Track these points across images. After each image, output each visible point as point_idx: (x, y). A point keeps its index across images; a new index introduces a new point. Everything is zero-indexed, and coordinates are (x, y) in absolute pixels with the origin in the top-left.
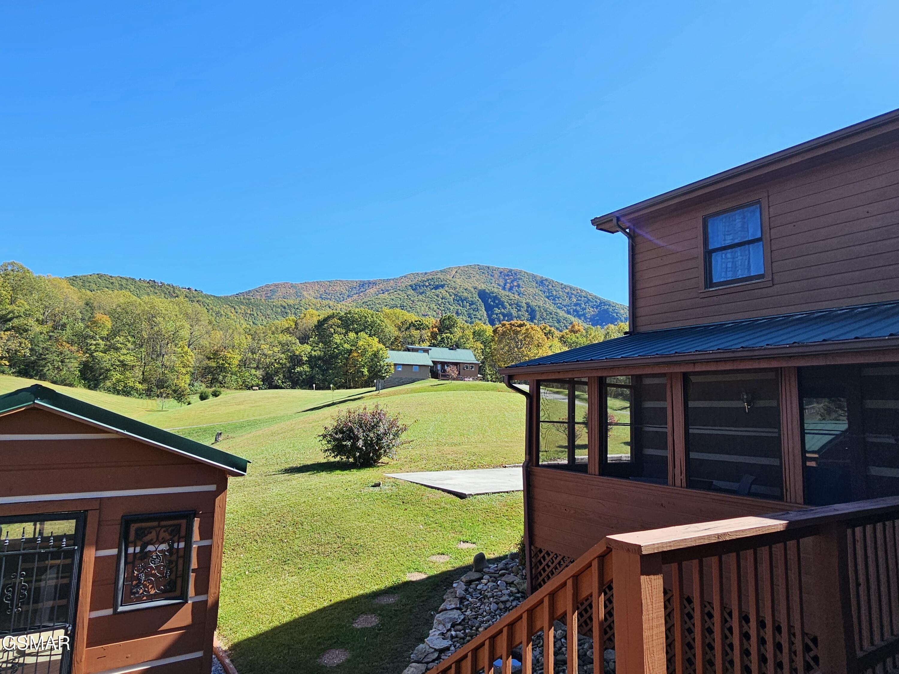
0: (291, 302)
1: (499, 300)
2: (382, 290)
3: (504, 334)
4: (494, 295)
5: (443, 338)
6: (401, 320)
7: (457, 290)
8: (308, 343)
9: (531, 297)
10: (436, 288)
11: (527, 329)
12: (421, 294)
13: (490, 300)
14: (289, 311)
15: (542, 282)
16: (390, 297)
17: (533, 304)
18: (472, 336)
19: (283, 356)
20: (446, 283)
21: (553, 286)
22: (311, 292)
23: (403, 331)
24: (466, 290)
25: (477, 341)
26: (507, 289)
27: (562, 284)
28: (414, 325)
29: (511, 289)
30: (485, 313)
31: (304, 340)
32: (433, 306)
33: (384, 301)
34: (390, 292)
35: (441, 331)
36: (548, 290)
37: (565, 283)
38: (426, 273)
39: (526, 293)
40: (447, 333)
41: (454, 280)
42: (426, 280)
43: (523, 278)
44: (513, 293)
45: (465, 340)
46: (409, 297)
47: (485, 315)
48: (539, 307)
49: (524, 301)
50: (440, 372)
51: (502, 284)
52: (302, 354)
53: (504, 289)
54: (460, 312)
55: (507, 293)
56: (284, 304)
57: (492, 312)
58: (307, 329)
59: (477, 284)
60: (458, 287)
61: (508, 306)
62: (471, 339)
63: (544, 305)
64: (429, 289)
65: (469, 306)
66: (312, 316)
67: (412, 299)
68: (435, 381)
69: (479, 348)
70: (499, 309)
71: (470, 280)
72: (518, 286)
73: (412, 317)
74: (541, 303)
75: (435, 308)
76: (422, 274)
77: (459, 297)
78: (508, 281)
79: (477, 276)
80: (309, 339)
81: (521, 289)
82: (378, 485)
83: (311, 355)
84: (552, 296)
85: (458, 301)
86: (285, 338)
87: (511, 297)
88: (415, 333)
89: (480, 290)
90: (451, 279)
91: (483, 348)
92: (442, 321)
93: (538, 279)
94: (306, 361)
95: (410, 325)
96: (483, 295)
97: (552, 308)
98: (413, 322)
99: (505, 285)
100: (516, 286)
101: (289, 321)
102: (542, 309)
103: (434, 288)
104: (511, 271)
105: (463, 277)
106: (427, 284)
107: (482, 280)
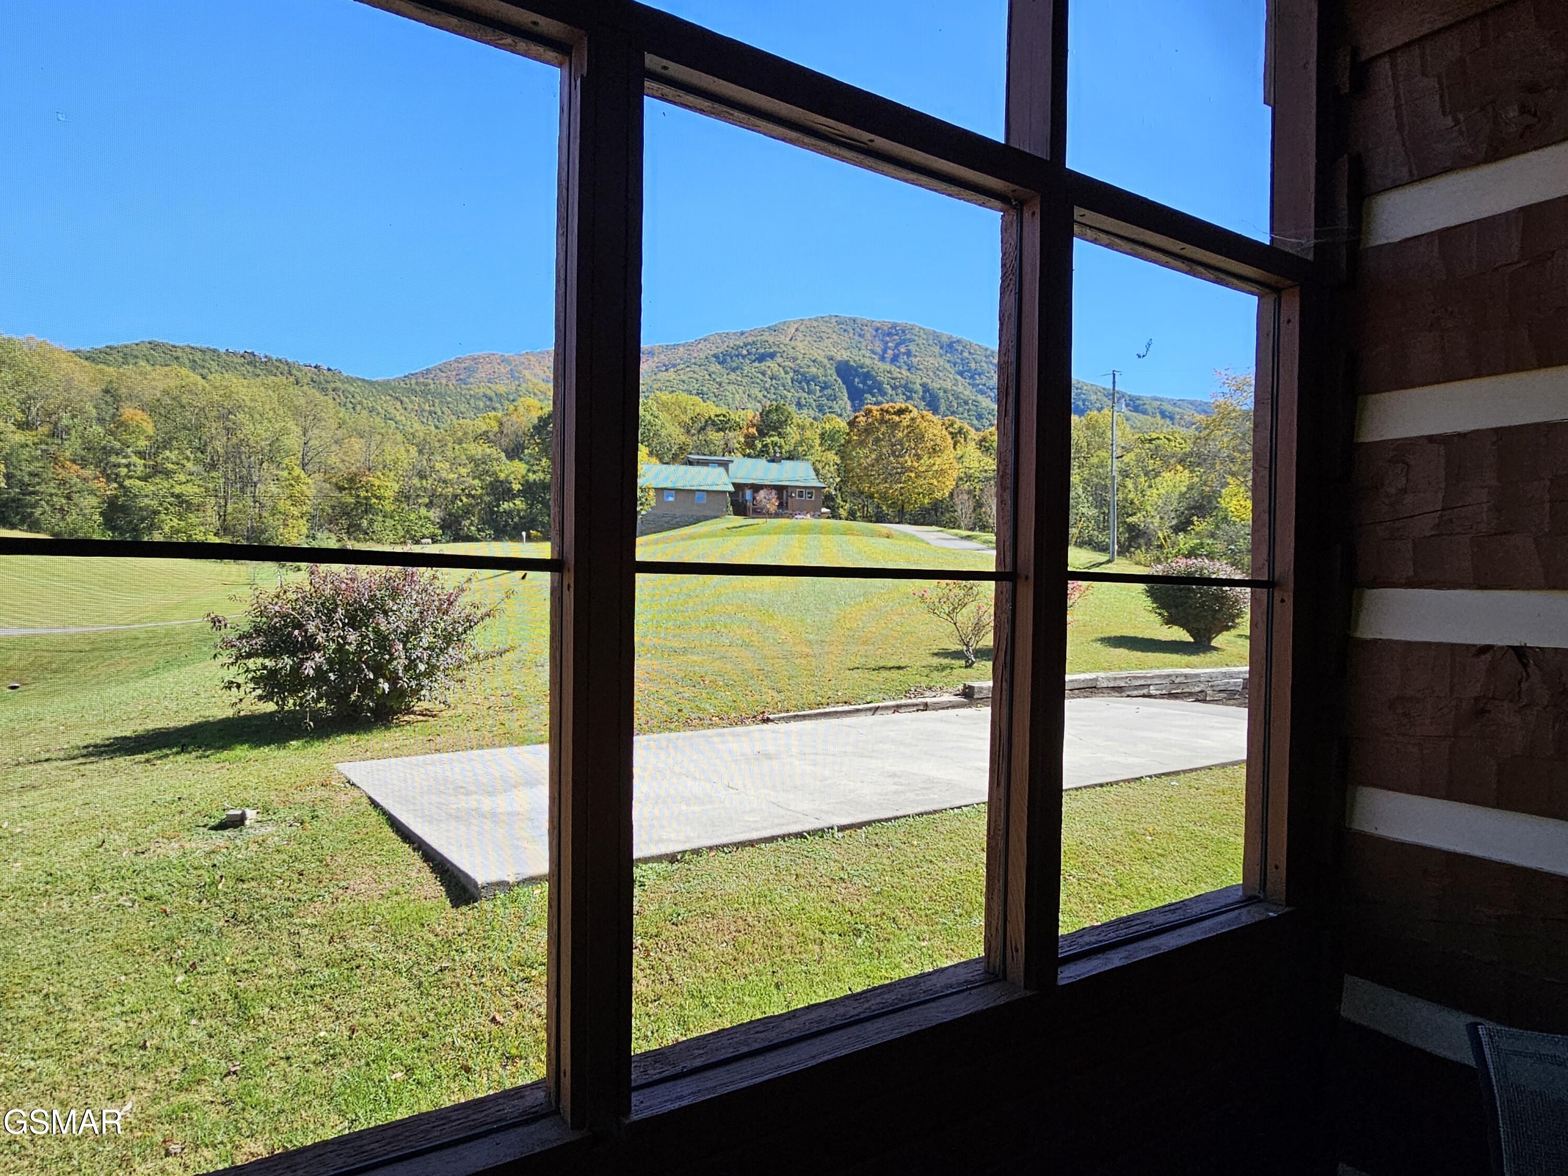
0: (502, 389)
2: (664, 365)
3: (869, 429)
5: (766, 446)
6: (690, 414)
8: (521, 460)
10: (761, 358)
13: (857, 380)
14: (498, 405)
16: (678, 378)
18: (818, 441)
19: (476, 482)
20: (778, 350)
22: (538, 370)
23: (693, 435)
24: (814, 361)
25: (828, 450)
26: (888, 360)
27: (986, 349)
28: (714, 424)
29: (894, 359)
30: (849, 403)
31: (514, 452)
33: (668, 384)
34: (678, 368)
35: (762, 434)
38: (742, 333)
40: (771, 436)
41: (793, 343)
42: (742, 344)
45: (805, 448)
47: (849, 408)
48: (945, 392)
49: (918, 381)
50: (749, 504)
51: (879, 350)
52: (511, 478)
53: (882, 359)
54: (803, 402)
56: (489, 392)
57: (860, 401)
58: (519, 433)
59: (833, 352)
60: (800, 357)
62: (817, 447)
66: (529, 409)
68: (740, 520)
69: (831, 464)
70: (873, 396)
72: (908, 354)
73: (712, 409)
75: (760, 395)
76: (735, 334)
79: (834, 336)
80: (524, 448)
81: (913, 359)
83: (527, 481)
86: (480, 450)
87: (896, 375)
88: (715, 437)
91: (839, 462)
92: (765, 414)
94: (519, 490)
95: (706, 422)
96: (845, 371)
97: (968, 392)
98: (713, 417)
99: (885, 351)
100: (904, 354)
101: (488, 421)
105: (809, 338)
106: (745, 352)
107: (844, 345)
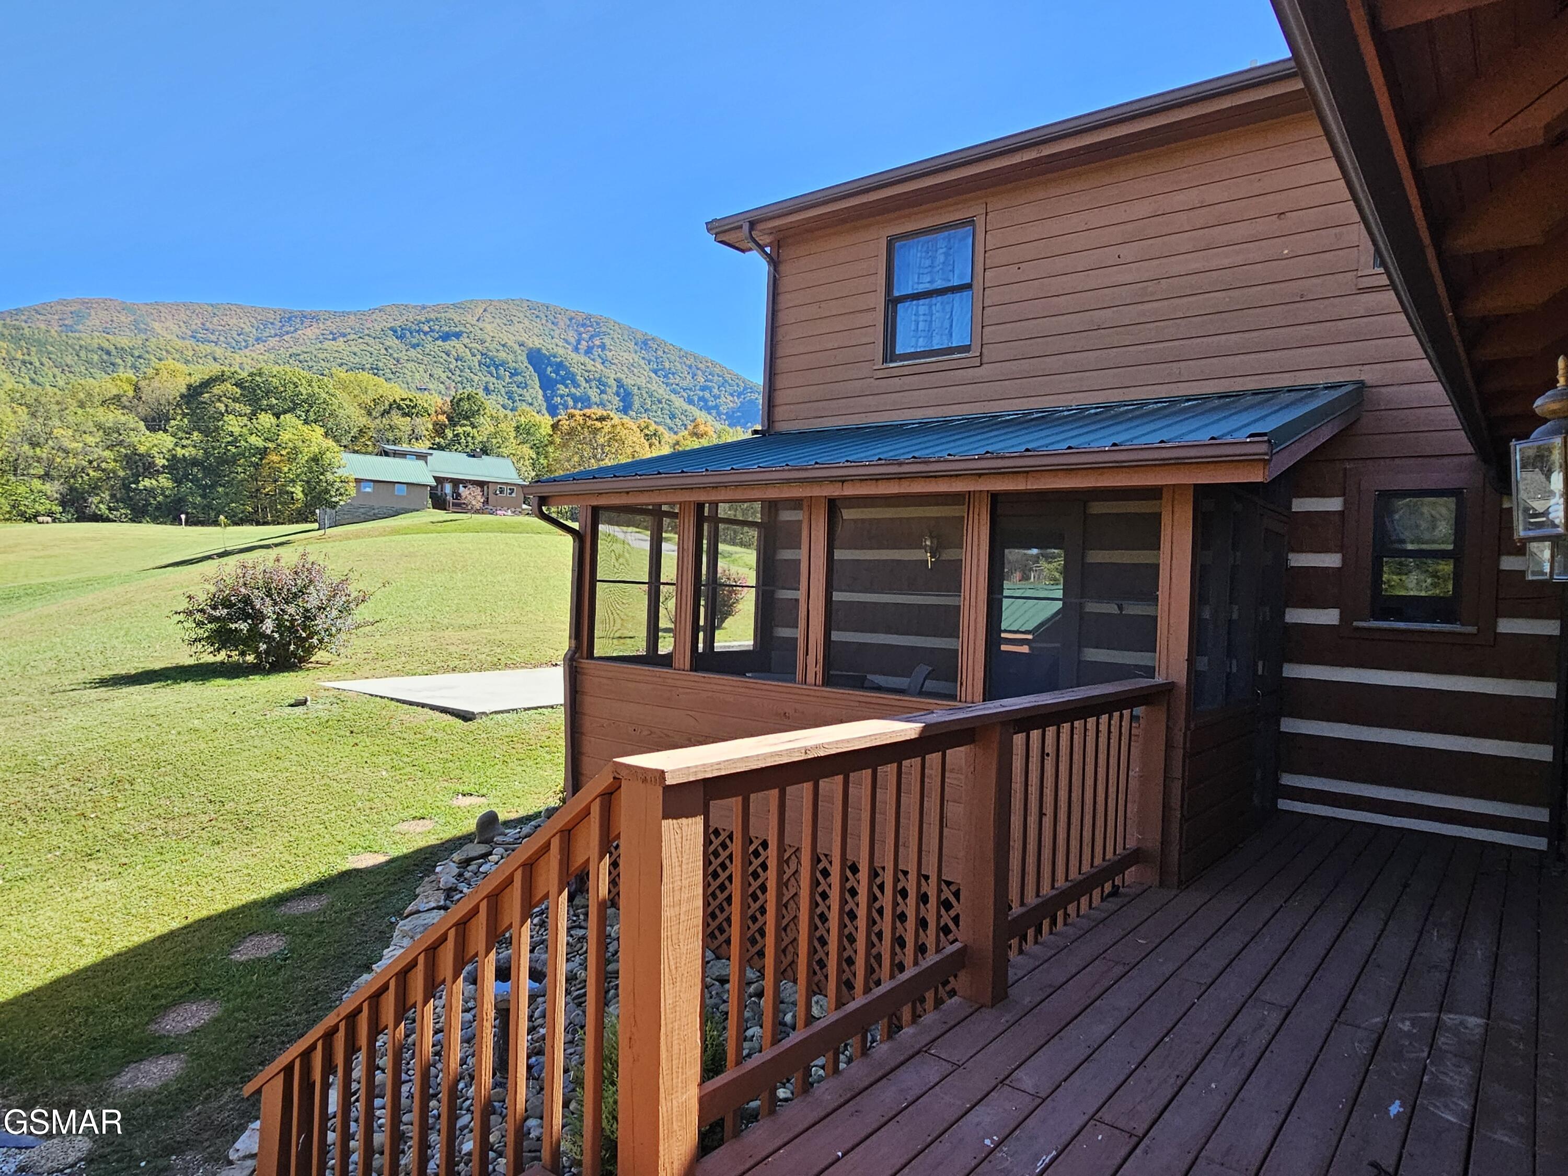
0: (124, 341)
1: (566, 369)
2: (331, 333)
3: (572, 432)
4: (559, 360)
5: (457, 435)
6: (372, 395)
7: (487, 344)
8: (166, 431)
9: (626, 370)
10: (446, 337)
11: (613, 426)
12: (414, 346)
13: (549, 369)
14: (119, 361)
15: (645, 343)
16: (349, 349)
17: (629, 381)
18: (513, 434)
19: (107, 453)
20: (464, 329)
21: (664, 352)
22: (169, 324)
23: (376, 418)
24: (503, 346)
25: (523, 443)
26: (582, 351)
27: (681, 349)
28: (399, 407)
29: (588, 351)
30: (540, 392)
31: (156, 422)
32: (439, 372)
33: (337, 355)
34: (349, 337)
35: (453, 423)
36: (657, 358)
37: (685, 348)
38: (424, 308)
39: (616, 361)
40: (465, 425)
41: (480, 324)
42: (423, 320)
43: (611, 332)
44: (593, 360)
45: (499, 440)
46: (390, 350)
47: (540, 397)
48: (639, 389)
49: (613, 376)
50: (449, 498)
51: (573, 341)
52: (154, 452)
53: (576, 349)
54: (491, 387)
55: (583, 359)
56: (106, 345)
57: (553, 391)
58: (163, 402)
59: (524, 338)
60: (489, 339)
61: (583, 384)
62: (512, 440)
63: (649, 385)
64: (430, 339)
65: (510, 377)
66: (173, 373)
67: (395, 355)
68: (441, 515)
69: (526, 458)
70: (566, 387)
71: (512, 329)
72: (603, 347)
73: (396, 391)
74: (642, 382)
75: (444, 376)
76: (415, 307)
77: (491, 359)
78: (584, 335)
79: (526, 321)
80: (168, 420)
81: (607, 353)
82: (304, 703)
83: (174, 456)
84: (662, 370)
85: (488, 367)
86: (112, 417)
87: (589, 367)
88: (402, 422)
89: (531, 349)
90: (474, 322)
91: (534, 456)
92: (456, 403)
93: (639, 336)
94: (163, 466)
95: (391, 405)
96: (536, 358)
97: (662, 392)
98: (398, 401)
99: (579, 342)
100: (599, 347)
101: (119, 382)
102: (644, 392)
103: (440, 337)
104: (589, 318)
105: (498, 320)
106: (426, 329)
107: (536, 331)
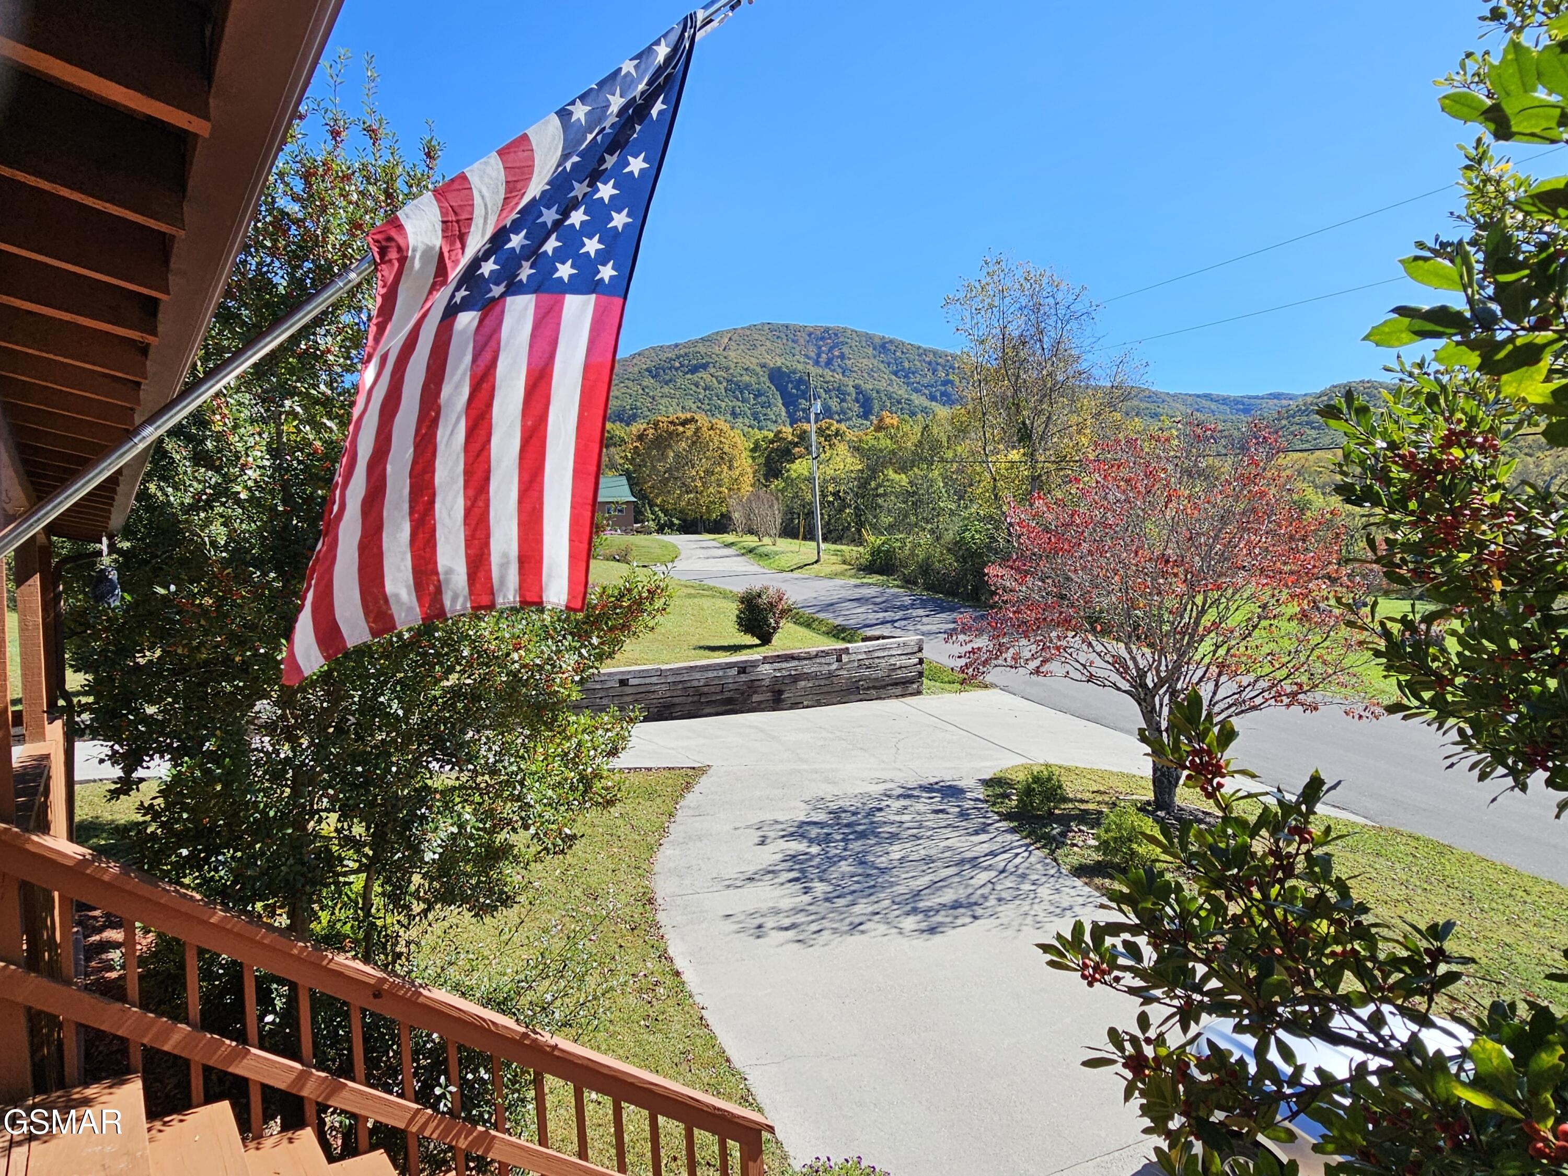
4: (798, 375)
7: (731, 371)
9: (866, 376)
10: (694, 370)
12: (667, 383)
13: (790, 386)
15: (883, 346)
17: (867, 387)
20: (711, 360)
21: (903, 353)
24: (746, 369)
26: (823, 364)
27: (919, 348)
29: (829, 363)
30: (783, 409)
32: (689, 403)
36: (895, 360)
37: (924, 346)
38: (676, 346)
39: (856, 369)
41: (725, 354)
42: (675, 357)
43: (850, 341)
44: (834, 371)
46: (647, 390)
47: (784, 414)
48: (878, 392)
49: (851, 383)
51: (813, 355)
53: (817, 363)
55: (821, 371)
57: (795, 406)
59: (766, 359)
60: (733, 366)
61: (824, 395)
63: (889, 388)
64: (681, 374)
65: (754, 399)
67: (651, 394)
71: (755, 353)
72: (842, 357)
74: (883, 385)
75: (694, 407)
76: (669, 347)
77: (736, 384)
78: (824, 348)
79: (768, 343)
81: (847, 362)
84: (901, 370)
85: (733, 392)
87: (828, 378)
89: (772, 369)
90: (720, 352)
93: (877, 341)
96: (778, 377)
97: (902, 392)
99: (819, 356)
100: (838, 357)
102: (884, 395)
103: (690, 370)
104: (827, 330)
105: (742, 347)
106: (677, 365)
107: (778, 351)
